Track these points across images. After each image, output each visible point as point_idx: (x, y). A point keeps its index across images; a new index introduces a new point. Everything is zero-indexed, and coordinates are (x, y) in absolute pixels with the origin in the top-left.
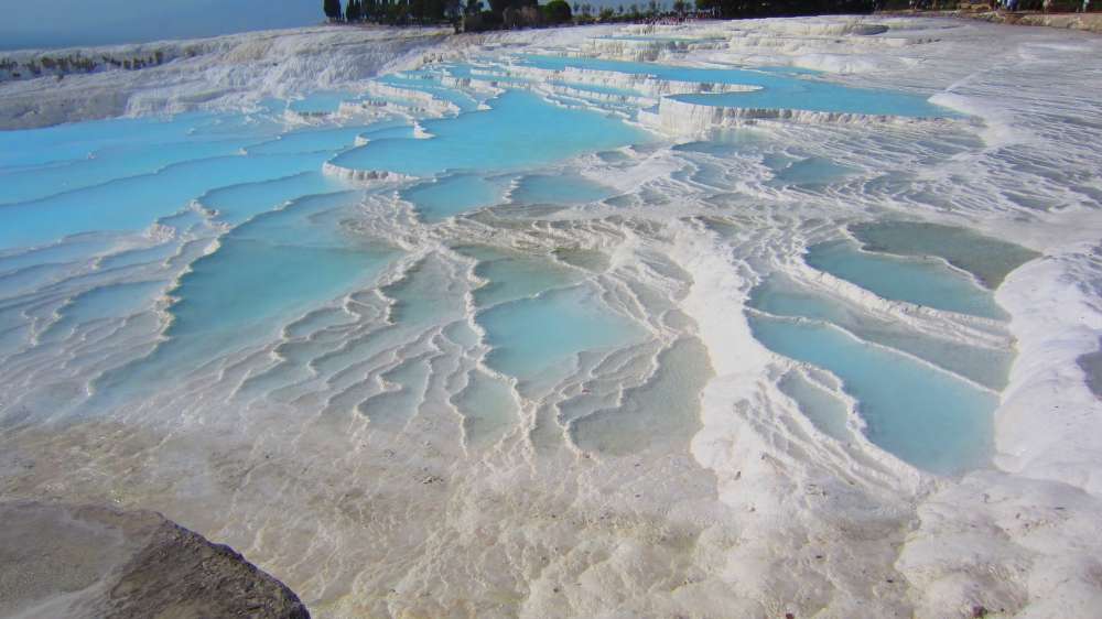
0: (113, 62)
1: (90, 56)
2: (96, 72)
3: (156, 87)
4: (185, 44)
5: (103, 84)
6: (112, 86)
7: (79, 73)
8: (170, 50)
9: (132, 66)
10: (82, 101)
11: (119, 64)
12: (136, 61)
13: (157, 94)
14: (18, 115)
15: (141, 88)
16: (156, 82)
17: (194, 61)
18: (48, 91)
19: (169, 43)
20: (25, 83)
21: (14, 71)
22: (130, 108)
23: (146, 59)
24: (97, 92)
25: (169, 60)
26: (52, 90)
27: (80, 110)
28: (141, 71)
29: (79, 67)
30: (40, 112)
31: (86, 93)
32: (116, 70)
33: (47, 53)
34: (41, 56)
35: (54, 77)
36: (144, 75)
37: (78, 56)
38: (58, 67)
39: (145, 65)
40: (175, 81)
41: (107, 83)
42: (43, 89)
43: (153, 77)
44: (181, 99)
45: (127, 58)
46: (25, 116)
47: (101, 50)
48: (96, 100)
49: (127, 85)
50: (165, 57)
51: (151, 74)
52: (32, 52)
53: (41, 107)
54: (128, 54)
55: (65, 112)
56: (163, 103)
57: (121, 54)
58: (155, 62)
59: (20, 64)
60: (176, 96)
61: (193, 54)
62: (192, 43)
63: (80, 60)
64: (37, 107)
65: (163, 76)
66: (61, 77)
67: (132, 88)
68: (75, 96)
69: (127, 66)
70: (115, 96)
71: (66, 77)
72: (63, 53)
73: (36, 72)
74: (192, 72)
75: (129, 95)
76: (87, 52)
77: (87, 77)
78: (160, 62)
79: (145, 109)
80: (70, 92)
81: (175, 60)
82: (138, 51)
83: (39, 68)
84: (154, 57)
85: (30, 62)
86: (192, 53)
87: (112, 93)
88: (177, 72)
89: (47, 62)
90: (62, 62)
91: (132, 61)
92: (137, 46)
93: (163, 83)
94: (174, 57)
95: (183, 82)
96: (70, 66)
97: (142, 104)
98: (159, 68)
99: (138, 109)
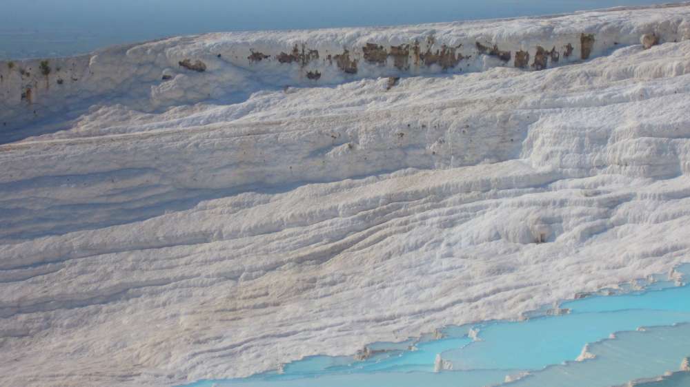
0: (494, 53)
1: (452, 43)
2: (461, 72)
3: (587, 104)
4: (642, 18)
5: (479, 96)
6: (499, 101)
7: (426, 74)
8: (611, 30)
9: (531, 62)
10: (440, 128)
11: (505, 58)
12: (540, 52)
13: (591, 119)
14: (320, 152)
15: (556, 106)
16: (589, 95)
17: (662, 53)
18: (371, 108)
19: (611, 16)
20: (327, 91)
21: (310, 68)
22: (530, 146)
23: (561, 50)
24: (468, 112)
25: (607, 52)
26: (381, 106)
27: (431, 148)
28: (550, 73)
29: (429, 64)
30: (359, 147)
31: (448, 111)
32: (498, 69)
33: (374, 36)
34: (364, 40)
35: (382, 81)
36: (558, 78)
37: (431, 40)
38: (390, 61)
39: (555, 60)
40: (627, 92)
41: (485, 95)
42: (363, 102)
43: (575, 86)
44: (642, 131)
45: (523, 48)
46: (330, 154)
47: (473, 31)
48: (468, 128)
49: (529, 99)
50: (597, 46)
51: (573, 78)
52: (349, 32)
53: (362, 139)
54: (527, 38)
55: (404, 149)
56: (601, 138)
57: (512, 38)
58: (577, 53)
59: (322, 55)
60: (631, 123)
61: (656, 40)
62: (656, 16)
63: (434, 50)
64: (355, 138)
65: (597, 82)
66: (394, 81)
67: (536, 105)
68: (428, 119)
69: (521, 63)
70: (505, 120)
71: (401, 81)
72: (404, 34)
73: (349, 71)
74: (660, 75)
75: (531, 119)
76: (448, 34)
77: (444, 82)
78: (586, 56)
79: (560, 148)
80: (416, 109)
81: (618, 52)
82: (547, 33)
83: (354, 64)
84: (577, 46)
85: (341, 52)
86: (655, 37)
87: (499, 114)
88: (626, 75)
89: (373, 53)
90: (400, 53)
91: (533, 54)
92: (545, 23)
93: (600, 96)
94: (617, 45)
95: (644, 95)
96: (412, 60)
97: (558, 138)
98: (587, 67)
99: (547, 149)
